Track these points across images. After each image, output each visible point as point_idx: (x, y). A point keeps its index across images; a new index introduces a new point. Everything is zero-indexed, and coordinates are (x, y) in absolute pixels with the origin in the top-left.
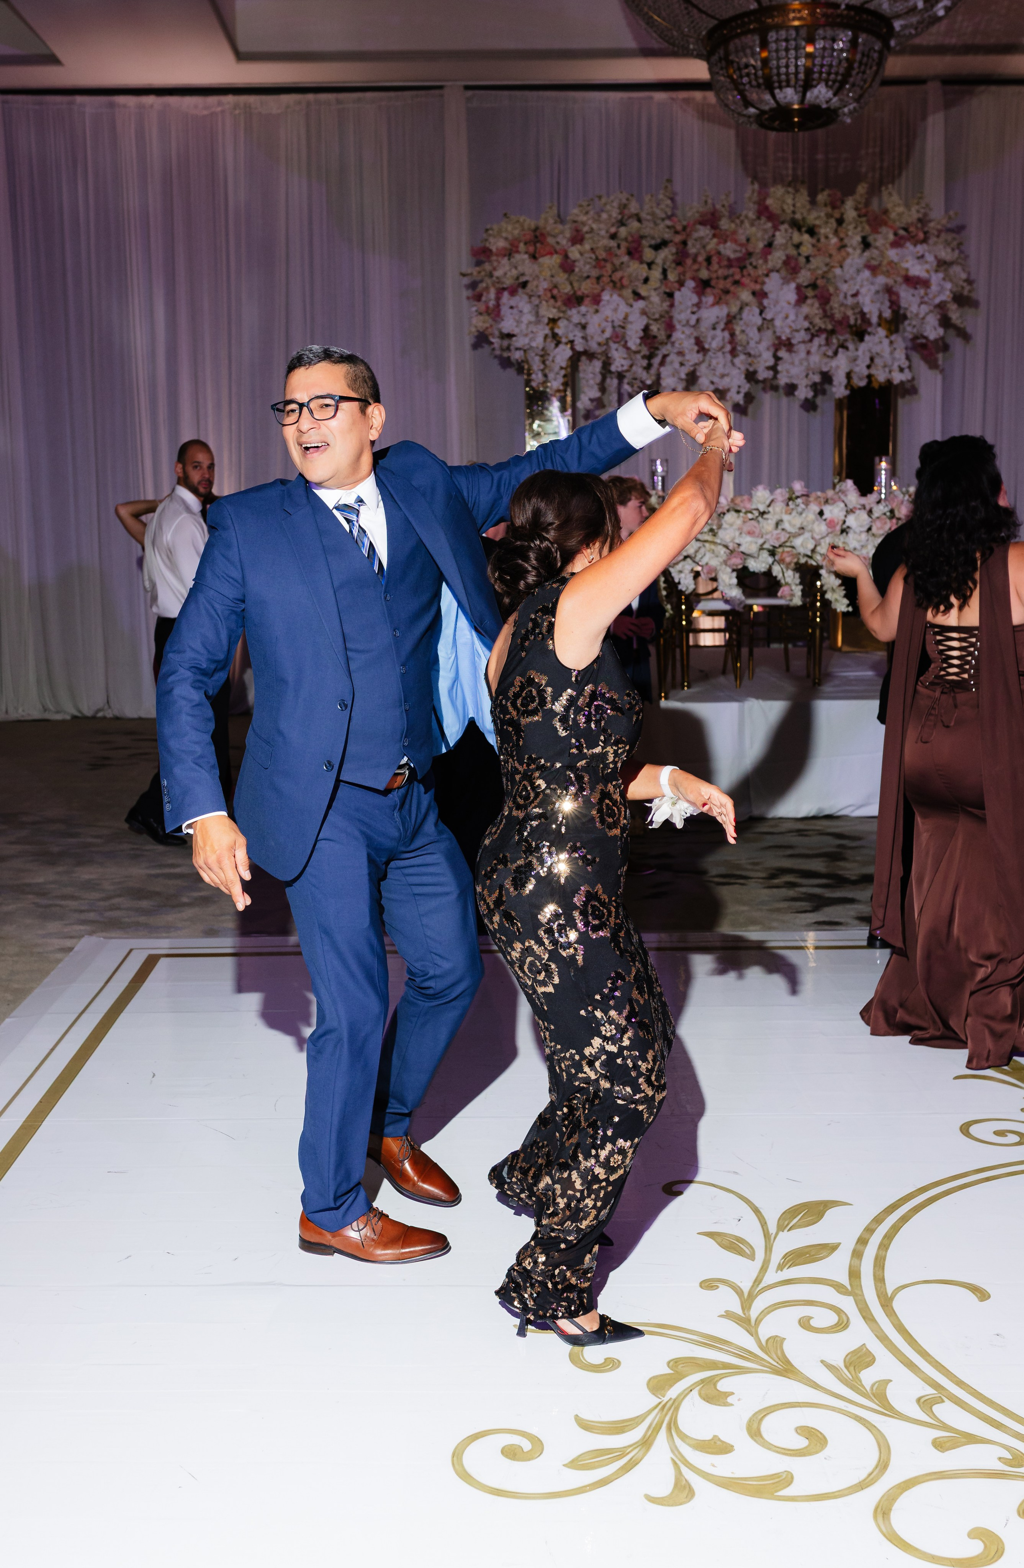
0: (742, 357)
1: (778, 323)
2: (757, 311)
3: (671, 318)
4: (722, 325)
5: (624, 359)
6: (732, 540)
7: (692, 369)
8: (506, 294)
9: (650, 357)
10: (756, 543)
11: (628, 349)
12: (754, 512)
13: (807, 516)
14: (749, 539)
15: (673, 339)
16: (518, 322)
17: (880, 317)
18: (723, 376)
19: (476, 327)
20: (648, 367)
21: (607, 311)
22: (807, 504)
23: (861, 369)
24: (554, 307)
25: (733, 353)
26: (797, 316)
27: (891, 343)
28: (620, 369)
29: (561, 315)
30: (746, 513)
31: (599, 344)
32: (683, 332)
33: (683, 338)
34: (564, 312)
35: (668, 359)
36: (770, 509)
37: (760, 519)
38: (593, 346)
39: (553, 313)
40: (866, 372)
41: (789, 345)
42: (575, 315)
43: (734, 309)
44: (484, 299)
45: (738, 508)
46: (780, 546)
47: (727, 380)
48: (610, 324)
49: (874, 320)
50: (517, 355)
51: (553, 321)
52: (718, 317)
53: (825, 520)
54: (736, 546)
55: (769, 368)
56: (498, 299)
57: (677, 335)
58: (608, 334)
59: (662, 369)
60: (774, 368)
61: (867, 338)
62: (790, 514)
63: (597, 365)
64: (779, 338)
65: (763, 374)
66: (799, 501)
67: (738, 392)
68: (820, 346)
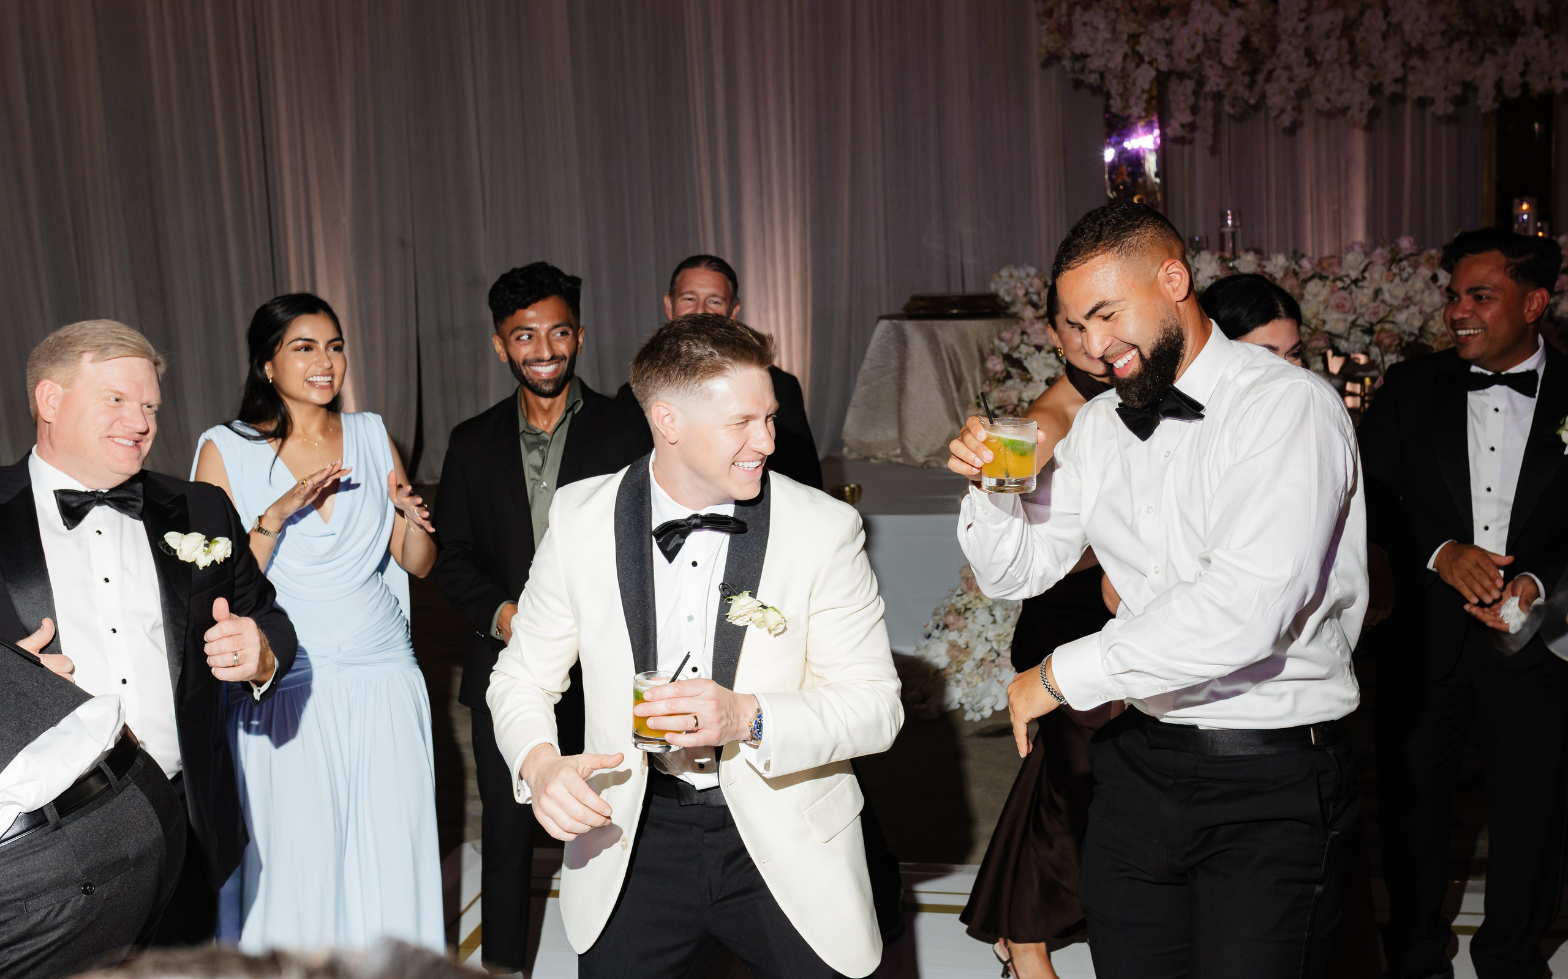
0: (1364, 68)
1: (1407, 27)
2: (1381, 14)
3: (1275, 27)
4: (1337, 33)
5: (1221, 77)
6: (1316, 315)
7: (1303, 85)
8: (1078, 10)
9: (1252, 74)
10: (1345, 320)
11: (1224, 66)
12: (1345, 279)
13: (1413, 285)
14: (1336, 315)
15: (1278, 52)
16: (1093, 41)
17: (1537, 14)
18: (1340, 92)
19: (1046, 47)
20: (1251, 86)
21: (1197, 23)
22: (1416, 267)
23: (1512, 77)
24: (1134, 21)
25: (1354, 64)
26: (1430, 17)
27: (1551, 44)
28: (1215, 89)
29: (1142, 30)
30: (1334, 281)
31: (1189, 61)
32: (1290, 43)
33: (1290, 50)
34: (1146, 27)
35: (1275, 75)
36: (1367, 275)
37: (1353, 287)
38: (1181, 64)
39: (1133, 28)
40: (1519, 81)
41: (1422, 52)
42: (1157, 29)
43: (1353, 13)
44: (1055, 15)
45: (1325, 274)
46: (1379, 322)
47: (1347, 96)
48: (1201, 38)
49: (1529, 17)
50: (1093, 79)
51: (1134, 38)
52: (1332, 23)
53: (1440, 287)
54: (1320, 323)
55: (1396, 81)
56: (1070, 14)
57: (1283, 47)
58: (1199, 49)
59: (1267, 87)
60: (1402, 81)
61: (1520, 40)
62: (1392, 281)
63: (1190, 85)
64: (1408, 44)
65: (1389, 88)
66: (1405, 263)
67: (1361, 110)
68: (1461, 51)
